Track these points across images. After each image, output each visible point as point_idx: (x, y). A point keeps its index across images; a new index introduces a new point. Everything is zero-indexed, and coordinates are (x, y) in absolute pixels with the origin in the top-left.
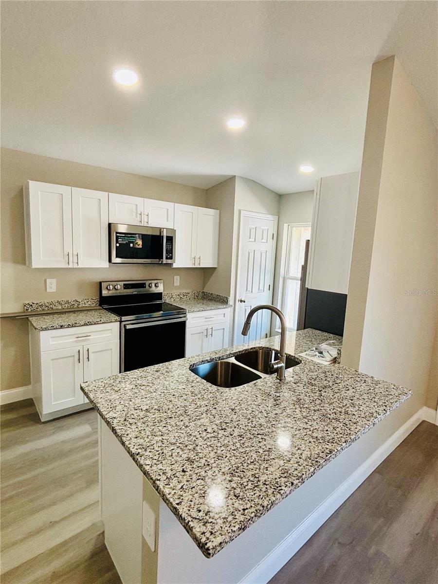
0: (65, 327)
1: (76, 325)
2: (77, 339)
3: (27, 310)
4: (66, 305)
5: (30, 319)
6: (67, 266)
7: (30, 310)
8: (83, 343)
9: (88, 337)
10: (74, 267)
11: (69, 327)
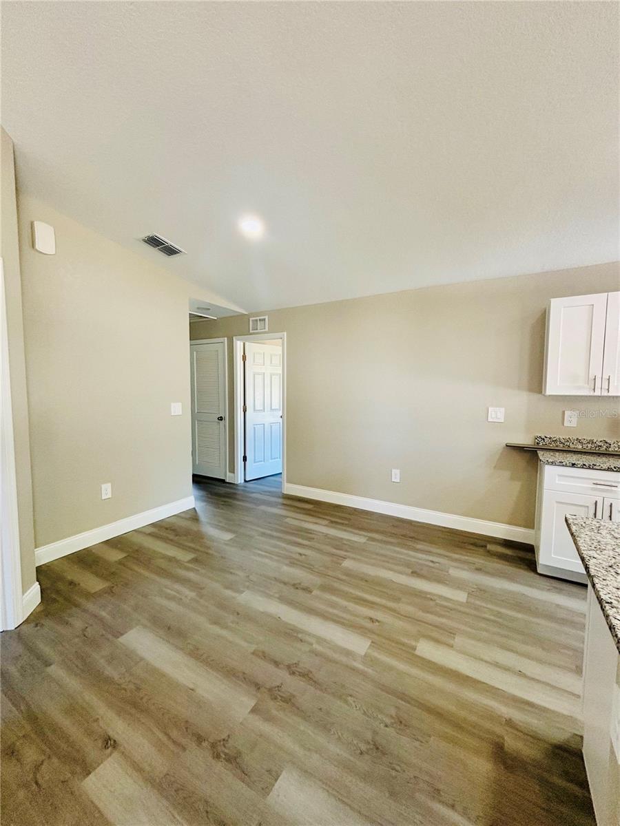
0: (579, 466)
1: (595, 467)
2: (595, 486)
3: (538, 443)
4: (589, 445)
5: (538, 452)
6: (592, 393)
7: (541, 444)
8: (604, 494)
9: (613, 488)
10: (602, 394)
11: (583, 468)
